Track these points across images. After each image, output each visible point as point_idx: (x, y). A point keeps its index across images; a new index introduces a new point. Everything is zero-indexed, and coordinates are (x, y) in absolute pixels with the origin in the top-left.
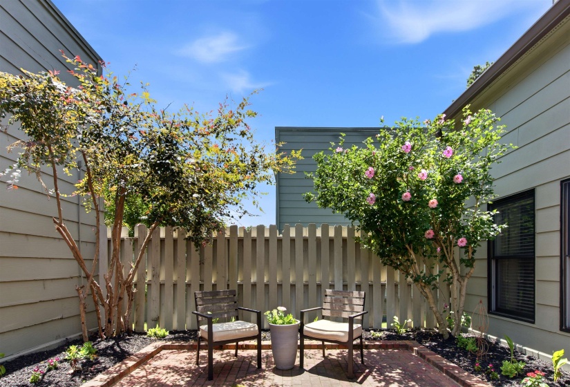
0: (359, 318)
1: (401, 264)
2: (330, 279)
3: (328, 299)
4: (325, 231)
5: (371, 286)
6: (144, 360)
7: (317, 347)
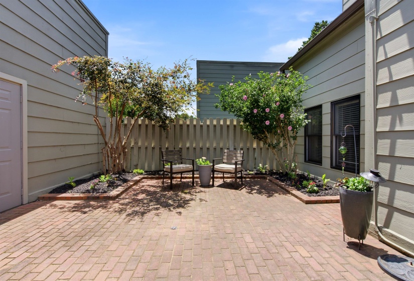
0: (240, 162)
1: (263, 138)
2: (227, 145)
3: (226, 154)
4: (225, 121)
5: (248, 149)
6: (136, 182)
7: (221, 178)
